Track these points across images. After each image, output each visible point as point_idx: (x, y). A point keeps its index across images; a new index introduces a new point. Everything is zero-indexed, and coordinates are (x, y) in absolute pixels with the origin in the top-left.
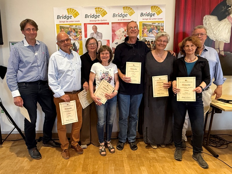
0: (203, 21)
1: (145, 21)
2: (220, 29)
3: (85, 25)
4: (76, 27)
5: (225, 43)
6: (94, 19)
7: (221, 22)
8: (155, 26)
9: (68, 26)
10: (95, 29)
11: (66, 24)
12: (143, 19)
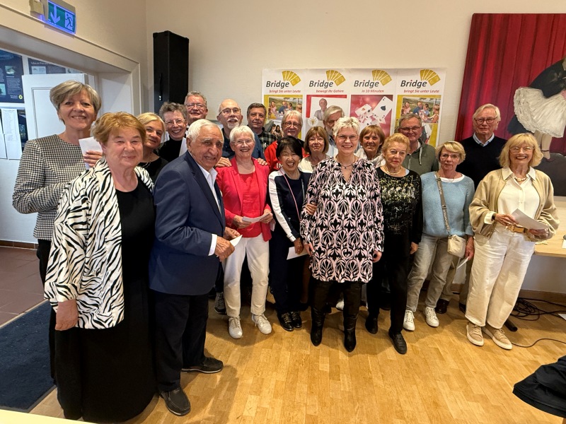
0: (515, 97)
1: (409, 94)
2: (546, 113)
3: (309, 97)
4: (294, 101)
5: (554, 139)
6: (323, 88)
7: (548, 100)
8: (424, 104)
9: (282, 98)
10: (324, 104)
11: (278, 96)
12: (405, 91)
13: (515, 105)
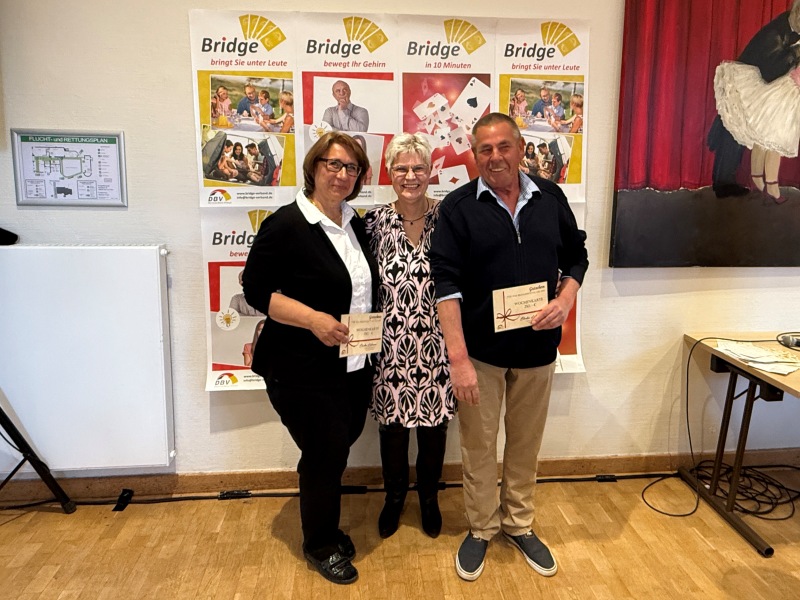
0: (715, 80)
4: (274, 85)
7: (770, 86)
8: (554, 94)
9: (243, 79)
10: (343, 93)
11: (234, 73)
12: (514, 67)
13: (718, 96)
